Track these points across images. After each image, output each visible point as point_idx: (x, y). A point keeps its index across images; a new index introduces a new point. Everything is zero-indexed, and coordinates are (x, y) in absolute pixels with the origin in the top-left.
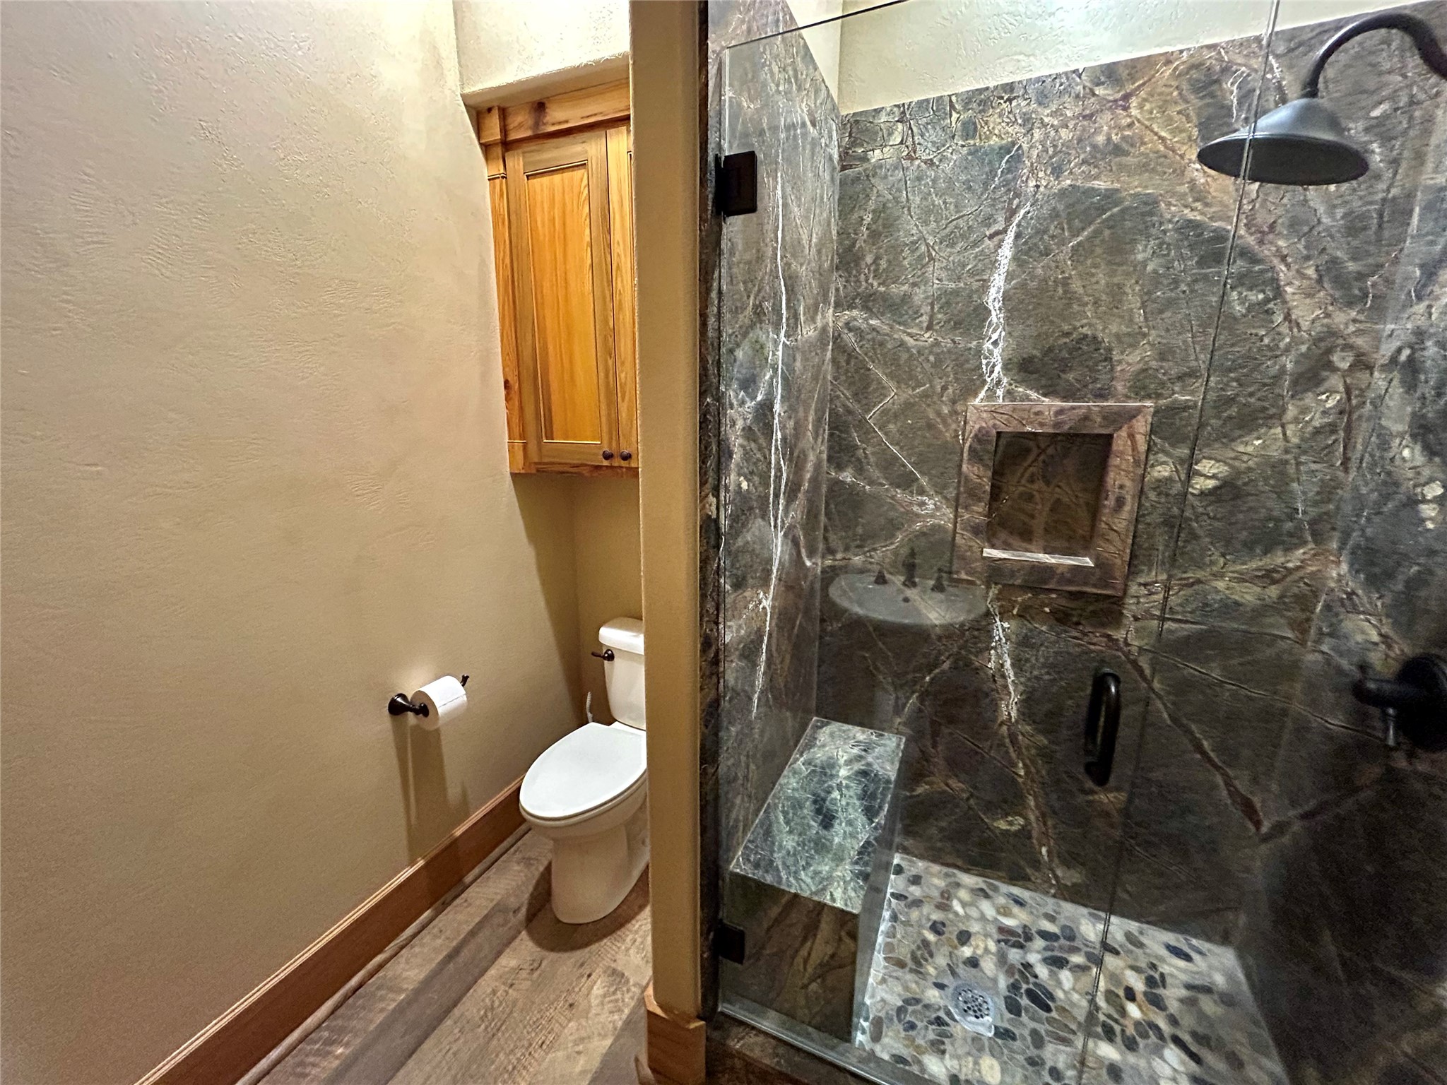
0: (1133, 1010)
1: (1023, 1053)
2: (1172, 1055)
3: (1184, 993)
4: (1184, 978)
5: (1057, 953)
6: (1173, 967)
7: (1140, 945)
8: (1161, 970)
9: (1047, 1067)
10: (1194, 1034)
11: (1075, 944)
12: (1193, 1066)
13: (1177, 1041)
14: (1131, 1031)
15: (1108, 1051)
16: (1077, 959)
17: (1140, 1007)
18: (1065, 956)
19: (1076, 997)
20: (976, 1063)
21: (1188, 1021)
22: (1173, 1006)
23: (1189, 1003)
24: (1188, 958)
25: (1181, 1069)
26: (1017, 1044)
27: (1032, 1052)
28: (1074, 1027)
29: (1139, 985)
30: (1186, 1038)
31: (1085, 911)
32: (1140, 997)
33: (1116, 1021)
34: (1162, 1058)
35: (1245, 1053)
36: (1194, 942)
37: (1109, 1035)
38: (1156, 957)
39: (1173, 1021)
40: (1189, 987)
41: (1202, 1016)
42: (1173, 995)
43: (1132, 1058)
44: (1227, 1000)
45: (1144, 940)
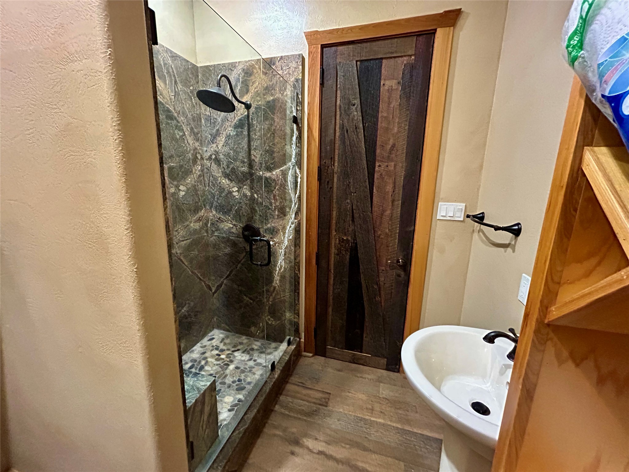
0: (223, 356)
1: (226, 389)
2: (236, 354)
3: (222, 344)
4: (218, 342)
5: (199, 367)
6: (215, 342)
7: (205, 346)
8: (214, 345)
9: (231, 383)
10: (233, 347)
11: (198, 361)
12: (240, 351)
13: (233, 351)
14: (228, 360)
15: (232, 367)
16: (203, 363)
17: (222, 354)
18: (200, 365)
19: (214, 368)
20: (225, 403)
21: (229, 347)
22: (224, 348)
23: (225, 344)
24: (213, 338)
25: (240, 354)
26: (223, 390)
27: (226, 386)
28: (222, 372)
29: (217, 352)
30: (233, 349)
31: (188, 353)
32: (220, 353)
33: (225, 361)
34: (236, 356)
35: (240, 340)
36: (209, 335)
37: (228, 365)
38: (210, 344)
39: (228, 350)
40: (221, 342)
41: (229, 344)
42: (222, 346)
43: (235, 362)
44: (227, 337)
45: (204, 344)
